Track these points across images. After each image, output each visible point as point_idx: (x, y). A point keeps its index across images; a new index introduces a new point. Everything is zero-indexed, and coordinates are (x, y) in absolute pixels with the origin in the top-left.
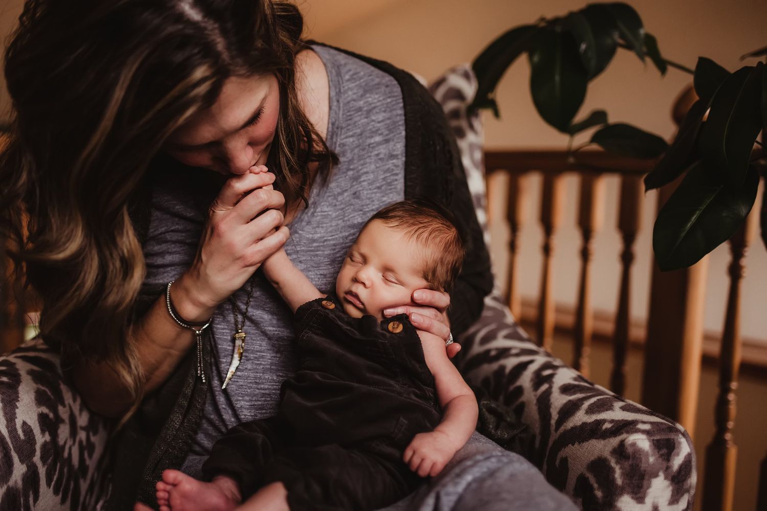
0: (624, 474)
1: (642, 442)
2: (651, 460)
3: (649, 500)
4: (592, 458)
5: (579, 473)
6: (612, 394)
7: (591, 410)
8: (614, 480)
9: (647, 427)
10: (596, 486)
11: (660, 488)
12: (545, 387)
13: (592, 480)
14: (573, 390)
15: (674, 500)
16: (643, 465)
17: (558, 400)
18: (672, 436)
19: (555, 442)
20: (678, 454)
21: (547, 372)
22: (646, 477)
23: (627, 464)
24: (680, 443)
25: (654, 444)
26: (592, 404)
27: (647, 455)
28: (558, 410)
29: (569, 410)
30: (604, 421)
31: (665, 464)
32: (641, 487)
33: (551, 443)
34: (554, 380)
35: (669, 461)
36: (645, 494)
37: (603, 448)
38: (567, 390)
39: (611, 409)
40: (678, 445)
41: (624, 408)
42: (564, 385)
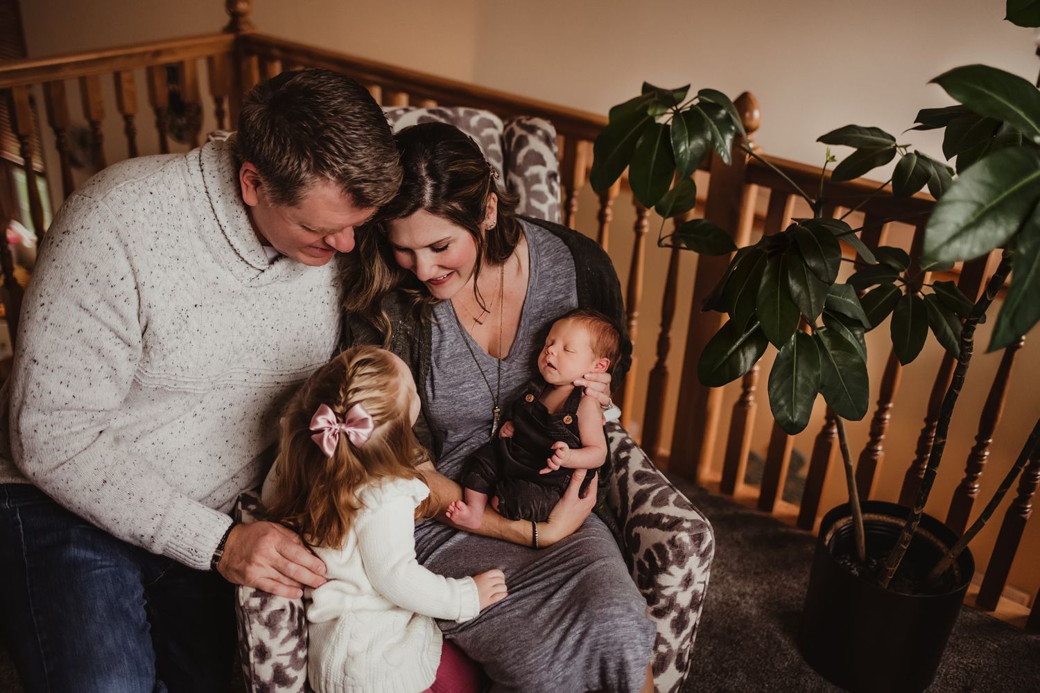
0: (673, 555)
1: (685, 537)
3: (687, 567)
4: (656, 541)
5: (647, 547)
6: (669, 484)
7: (655, 503)
8: (667, 558)
9: (689, 524)
10: (657, 558)
11: (693, 562)
12: (623, 471)
13: (655, 555)
14: (643, 479)
15: (701, 564)
16: (685, 550)
17: (634, 488)
18: (702, 531)
19: (631, 520)
20: (705, 542)
22: (686, 556)
23: (676, 550)
24: (707, 534)
25: (692, 539)
26: (656, 497)
27: (688, 544)
28: (634, 495)
29: (641, 498)
30: (663, 515)
31: (697, 549)
32: (682, 561)
33: (628, 519)
34: (629, 465)
35: (699, 547)
36: (685, 564)
37: (662, 536)
38: (639, 477)
39: (668, 502)
40: (704, 536)
41: (677, 503)
42: (637, 471)
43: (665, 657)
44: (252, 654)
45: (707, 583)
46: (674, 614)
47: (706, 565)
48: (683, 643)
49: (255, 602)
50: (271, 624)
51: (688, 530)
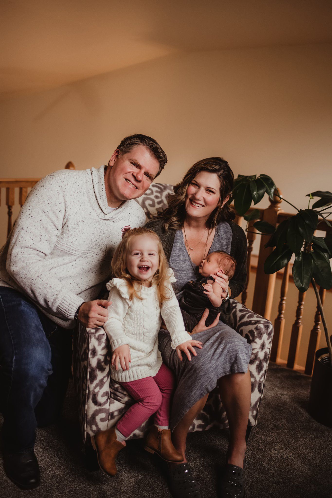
0: (257, 333)
1: (261, 326)
3: (262, 339)
4: (249, 330)
5: (246, 333)
6: (253, 312)
7: (248, 317)
8: (255, 335)
9: (263, 322)
10: (250, 336)
11: (265, 336)
12: (234, 310)
13: (249, 335)
14: (243, 311)
15: (268, 339)
16: (262, 331)
17: (239, 314)
18: (268, 324)
19: (239, 325)
20: (270, 329)
21: (234, 305)
22: (262, 334)
23: (258, 331)
24: (270, 326)
25: (264, 326)
26: (248, 316)
27: (263, 329)
28: (239, 317)
29: (242, 317)
30: (252, 320)
31: (267, 331)
32: (261, 336)
33: (237, 326)
34: (237, 308)
35: (267, 330)
36: (262, 338)
37: (252, 327)
38: (241, 311)
39: (253, 317)
40: (269, 326)
41: (257, 317)
42: (240, 309)
43: (254, 384)
44: (90, 353)
45: (271, 349)
46: (257, 362)
47: (270, 340)
48: (261, 378)
49: (93, 331)
50: (99, 339)
51: (263, 324)
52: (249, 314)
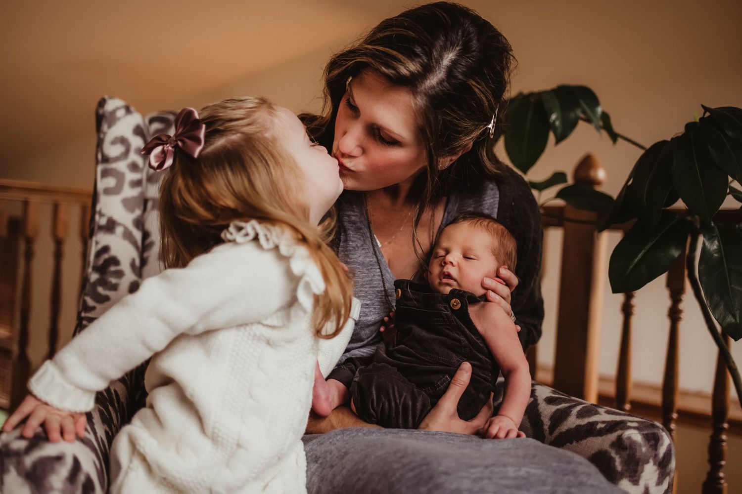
0: (622, 462)
1: (637, 436)
2: (644, 449)
3: (642, 483)
4: (593, 452)
7: (580, 415)
8: (614, 467)
9: (635, 425)
11: (650, 472)
15: (659, 482)
16: (637, 454)
17: (547, 410)
18: (655, 431)
20: (662, 445)
22: (640, 464)
23: (625, 454)
24: (662, 436)
25: (644, 437)
26: (579, 411)
27: (640, 446)
28: (548, 417)
29: (560, 416)
30: (597, 423)
31: (653, 453)
32: (636, 472)
35: (656, 450)
36: (640, 477)
37: (604, 442)
38: (551, 401)
39: (597, 413)
40: (660, 437)
41: (608, 412)
42: (547, 397)
50: (36, 476)
51: (637, 430)
52: (579, 408)
